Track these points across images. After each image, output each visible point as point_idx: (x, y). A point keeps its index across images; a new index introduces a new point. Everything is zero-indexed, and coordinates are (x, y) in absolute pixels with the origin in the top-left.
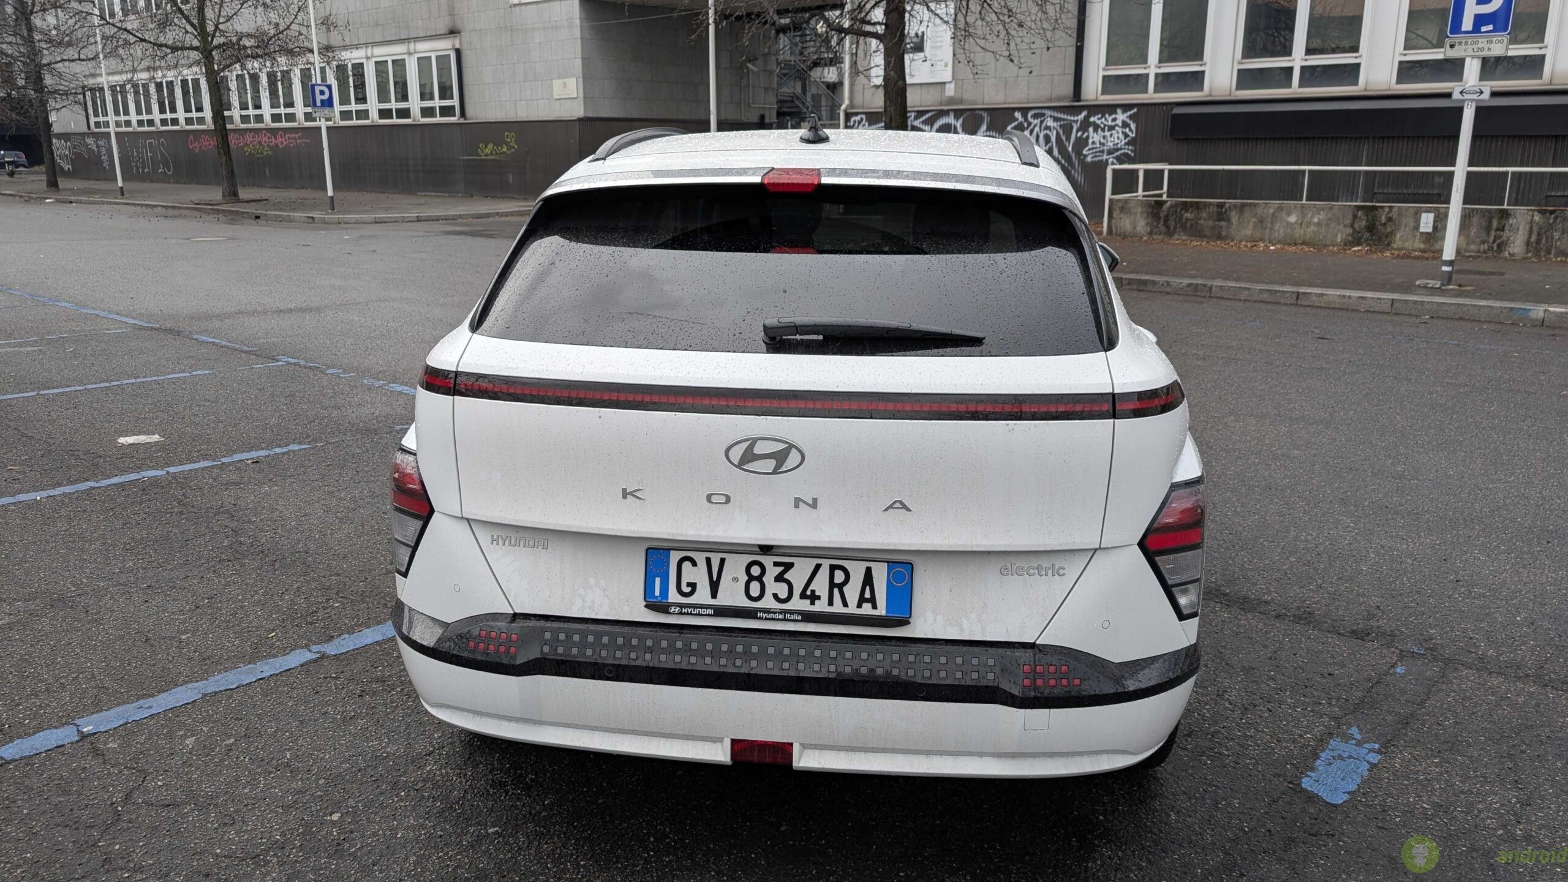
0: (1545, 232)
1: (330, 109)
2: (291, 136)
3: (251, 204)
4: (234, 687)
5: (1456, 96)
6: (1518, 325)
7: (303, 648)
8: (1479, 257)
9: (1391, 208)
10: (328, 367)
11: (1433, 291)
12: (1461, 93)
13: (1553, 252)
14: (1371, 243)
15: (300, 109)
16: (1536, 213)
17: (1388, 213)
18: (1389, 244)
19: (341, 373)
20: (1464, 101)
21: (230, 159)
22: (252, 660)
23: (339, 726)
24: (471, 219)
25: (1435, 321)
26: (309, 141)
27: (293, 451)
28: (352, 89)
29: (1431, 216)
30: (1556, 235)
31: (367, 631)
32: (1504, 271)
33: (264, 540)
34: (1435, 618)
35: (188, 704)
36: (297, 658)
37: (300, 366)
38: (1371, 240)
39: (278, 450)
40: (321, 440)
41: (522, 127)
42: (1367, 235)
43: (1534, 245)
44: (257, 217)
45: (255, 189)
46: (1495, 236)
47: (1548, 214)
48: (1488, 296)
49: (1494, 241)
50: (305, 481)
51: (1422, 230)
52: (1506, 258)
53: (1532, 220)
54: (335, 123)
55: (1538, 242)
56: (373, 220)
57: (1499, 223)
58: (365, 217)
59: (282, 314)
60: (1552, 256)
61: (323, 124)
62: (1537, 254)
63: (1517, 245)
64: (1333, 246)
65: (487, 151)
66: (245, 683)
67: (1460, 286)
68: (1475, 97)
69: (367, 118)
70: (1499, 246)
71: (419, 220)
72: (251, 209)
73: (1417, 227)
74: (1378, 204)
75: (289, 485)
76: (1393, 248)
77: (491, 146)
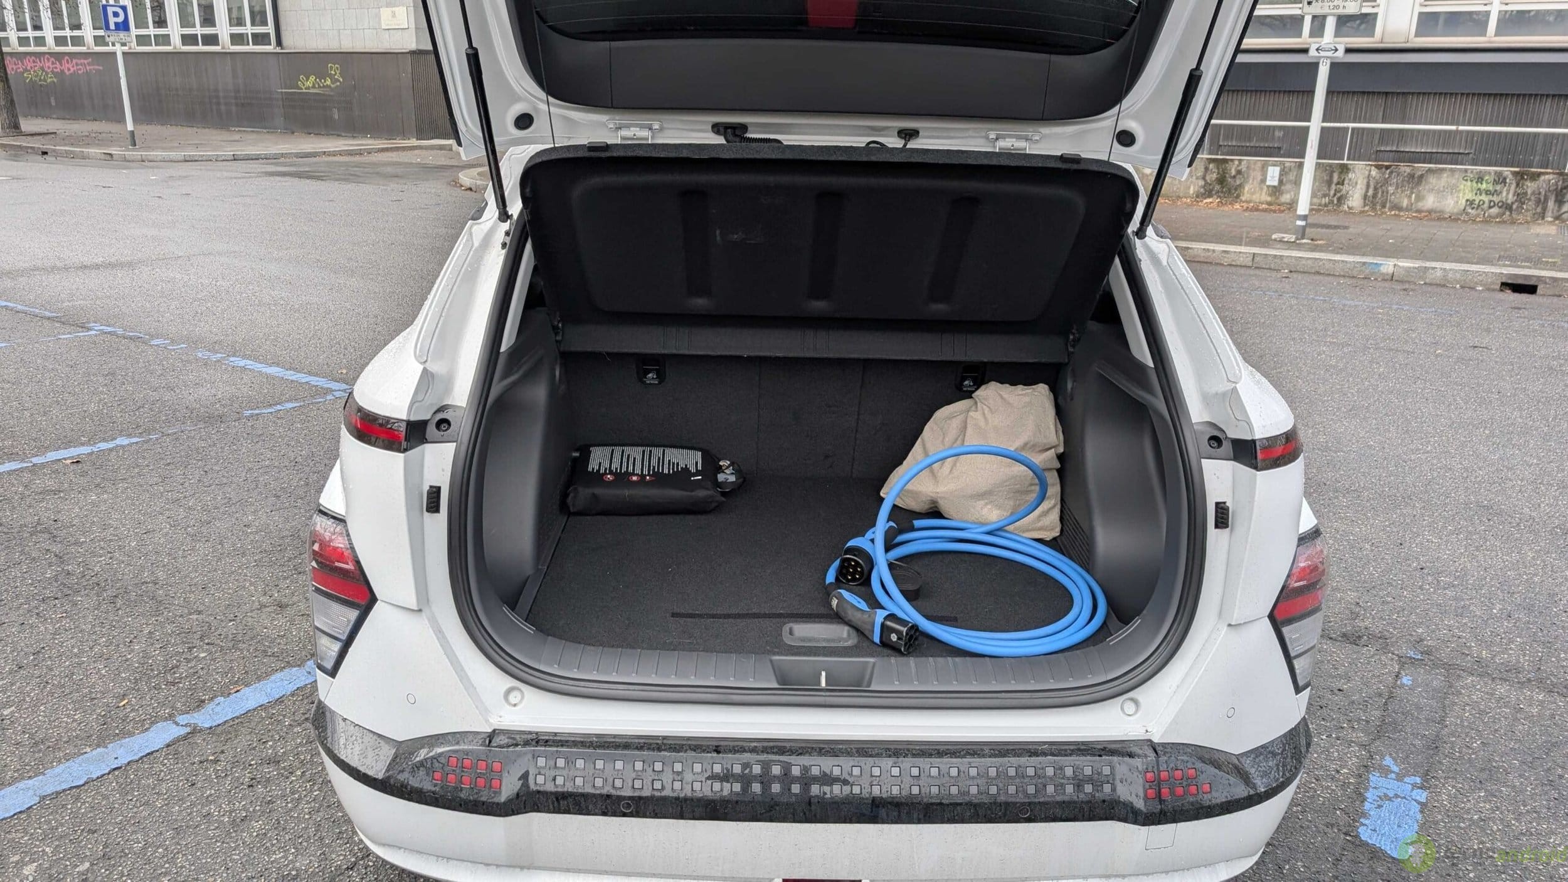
0: (1381, 186)
1: (125, 33)
2: (79, 62)
3: (35, 138)
4: (81, 782)
5: (1313, 52)
6: (1370, 278)
7: (166, 719)
8: (1321, 210)
9: (1240, 161)
10: (152, 337)
11: (1290, 245)
12: (1317, 50)
13: (1388, 205)
14: (1222, 195)
15: (88, 32)
16: (1373, 168)
17: (1238, 166)
18: (1238, 197)
19: (169, 344)
20: (1320, 57)
21: (9, 87)
22: (101, 743)
23: (229, 833)
24: (295, 159)
25: (1295, 275)
26: (101, 68)
27: (123, 447)
28: (149, 11)
29: (1277, 170)
30: (1391, 189)
31: (246, 691)
32: (1347, 224)
33: (97, 569)
34: (1417, 614)
35: (20, 812)
36: (161, 735)
37: (118, 337)
38: (1222, 192)
39: (103, 446)
40: (154, 429)
41: (346, 58)
42: (1217, 187)
43: (1371, 198)
44: (45, 153)
45: (39, 121)
46: (1336, 190)
47: (1384, 169)
48: (1339, 250)
49: (1335, 195)
50: (141, 486)
51: (1268, 183)
52: (1345, 212)
53: (1369, 175)
54: (130, 48)
55: (1375, 196)
56: (183, 158)
57: (1339, 177)
58: (173, 154)
59: (87, 271)
60: (1387, 210)
61: (119, 49)
62: (1373, 209)
63: (1355, 200)
64: (1186, 198)
65: (309, 84)
66: (94, 776)
67: (1312, 240)
68: (1330, 54)
69: (169, 44)
70: (1339, 199)
71: (235, 159)
72: (37, 143)
73: (1263, 181)
74: (1228, 157)
75: (122, 492)
76: (1241, 201)
77: (312, 78)
